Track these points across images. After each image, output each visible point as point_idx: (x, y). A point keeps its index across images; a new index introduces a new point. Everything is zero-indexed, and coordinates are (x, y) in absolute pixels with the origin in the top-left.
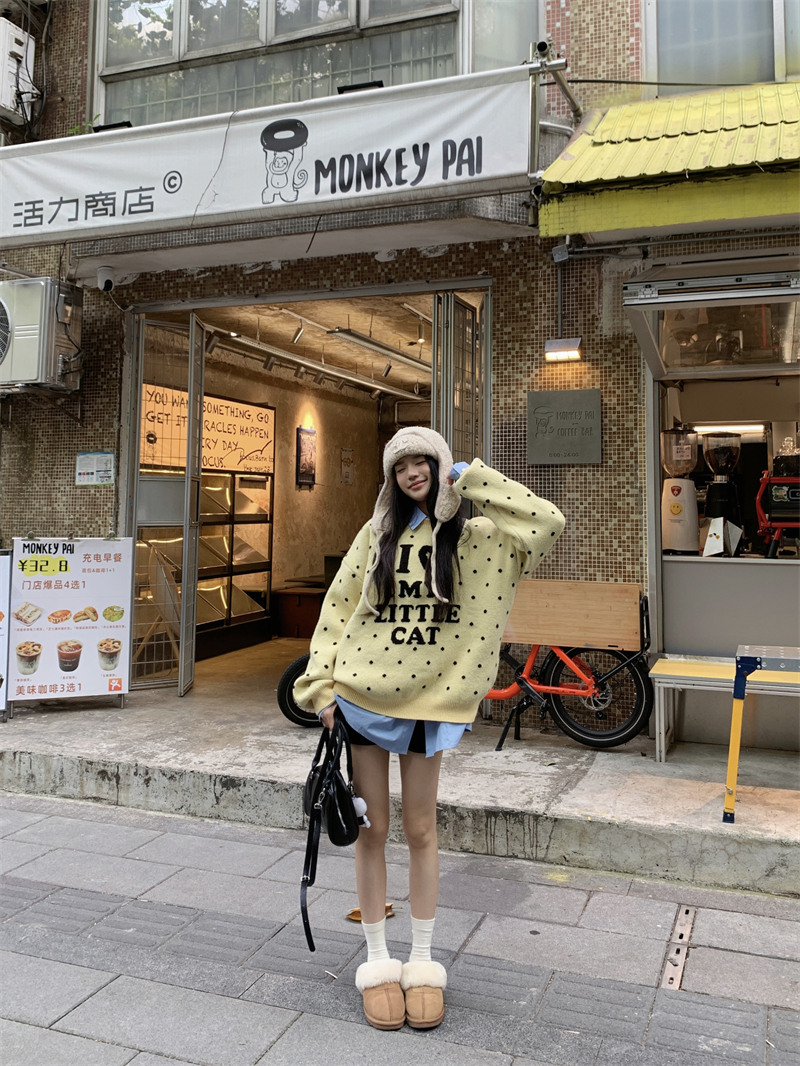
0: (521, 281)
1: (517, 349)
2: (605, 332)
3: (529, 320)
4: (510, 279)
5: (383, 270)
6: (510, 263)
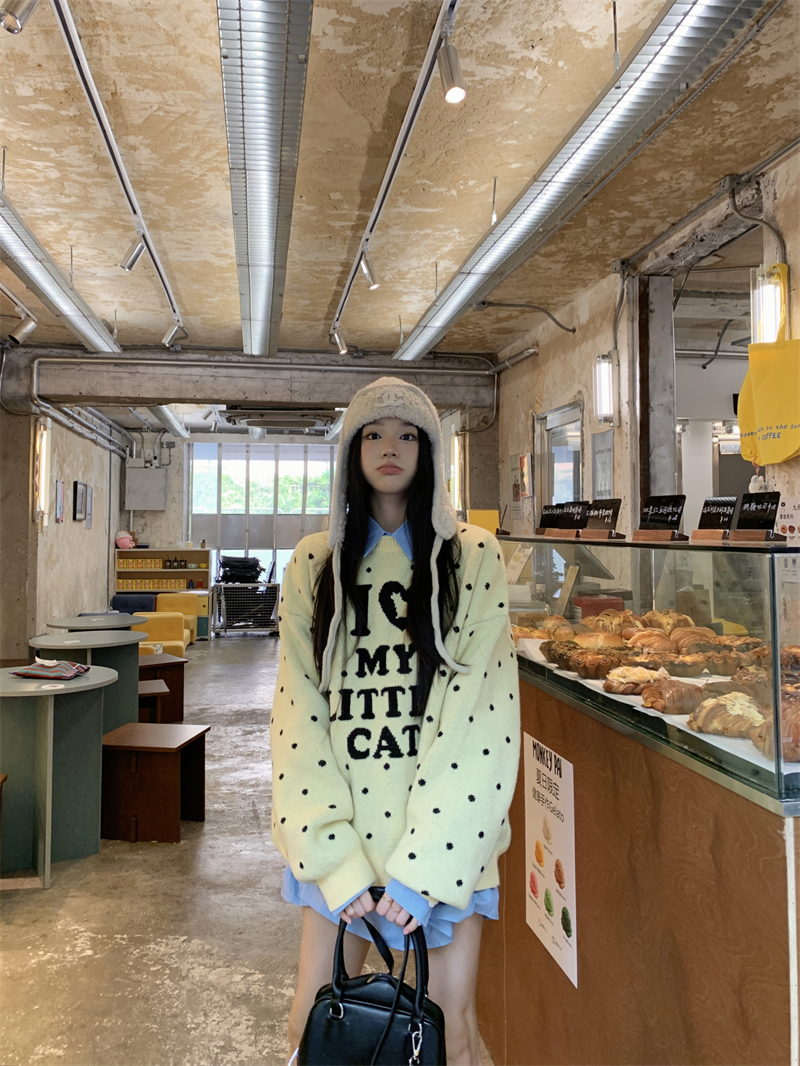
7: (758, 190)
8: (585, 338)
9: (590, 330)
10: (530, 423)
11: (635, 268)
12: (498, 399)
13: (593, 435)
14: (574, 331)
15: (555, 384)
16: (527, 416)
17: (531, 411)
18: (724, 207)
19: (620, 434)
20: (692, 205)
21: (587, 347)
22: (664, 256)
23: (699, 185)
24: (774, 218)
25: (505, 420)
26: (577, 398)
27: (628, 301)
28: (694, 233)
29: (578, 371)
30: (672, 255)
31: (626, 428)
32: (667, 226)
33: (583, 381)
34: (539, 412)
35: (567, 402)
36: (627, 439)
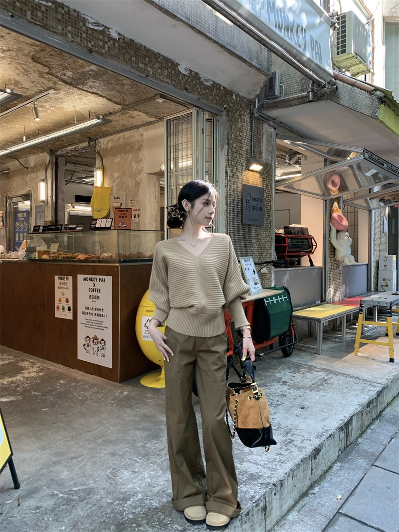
0: (239, 120)
1: (238, 158)
2: (264, 160)
3: (242, 143)
4: (236, 116)
5: (182, 79)
6: (236, 107)
7: (95, 143)
8: (32, 172)
9: (35, 169)
10: (5, 199)
11: (54, 153)
13: (36, 206)
14: (27, 168)
15: (18, 186)
16: (3, 196)
17: (5, 195)
18: (85, 144)
19: (47, 206)
20: (76, 141)
21: (33, 175)
22: (65, 152)
23: (80, 138)
24: (100, 152)
26: (29, 193)
27: (51, 163)
28: (75, 148)
29: (29, 183)
30: (67, 152)
31: (50, 205)
32: (67, 144)
33: (31, 186)
34: (9, 195)
35: (24, 193)
36: (50, 209)
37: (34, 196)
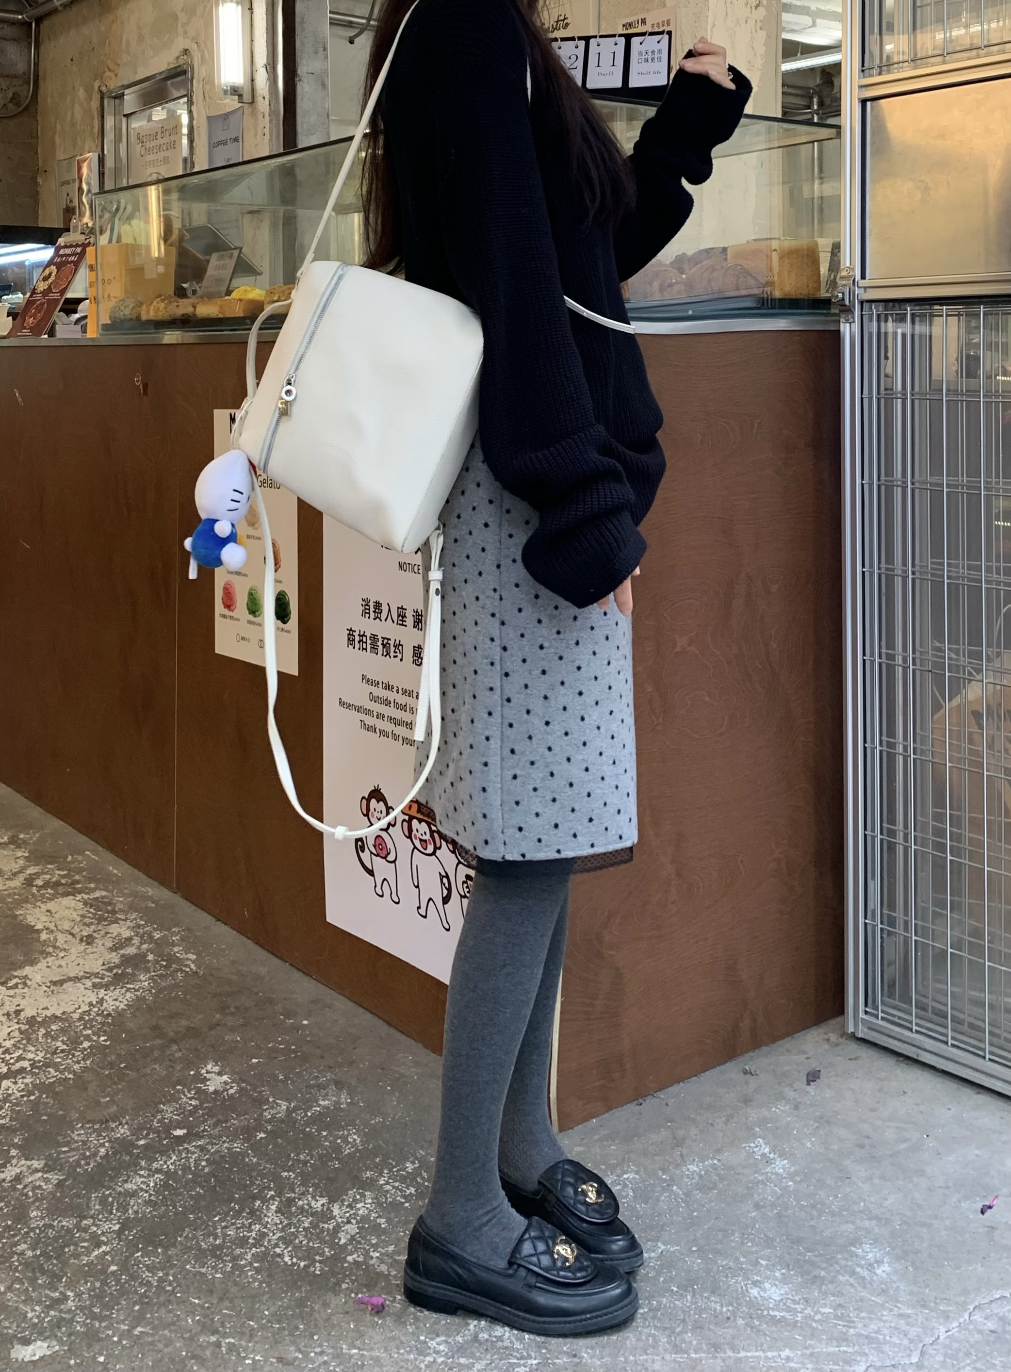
10: (95, 104)
12: (36, 65)
13: (209, 118)
15: (142, 38)
16: (89, 90)
17: (96, 85)
19: (254, 113)
25: (49, 100)
26: (181, 62)
29: (183, 18)
31: (263, 105)
33: (192, 33)
34: (113, 84)
35: (164, 67)
36: (265, 122)
37: (200, 72)
